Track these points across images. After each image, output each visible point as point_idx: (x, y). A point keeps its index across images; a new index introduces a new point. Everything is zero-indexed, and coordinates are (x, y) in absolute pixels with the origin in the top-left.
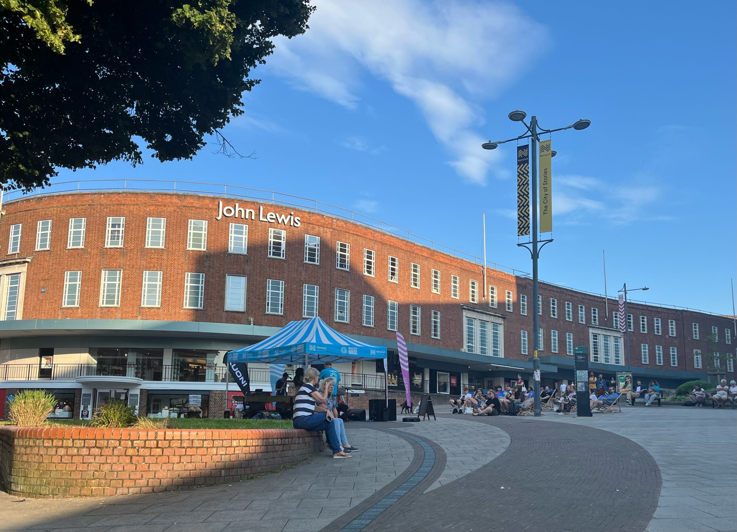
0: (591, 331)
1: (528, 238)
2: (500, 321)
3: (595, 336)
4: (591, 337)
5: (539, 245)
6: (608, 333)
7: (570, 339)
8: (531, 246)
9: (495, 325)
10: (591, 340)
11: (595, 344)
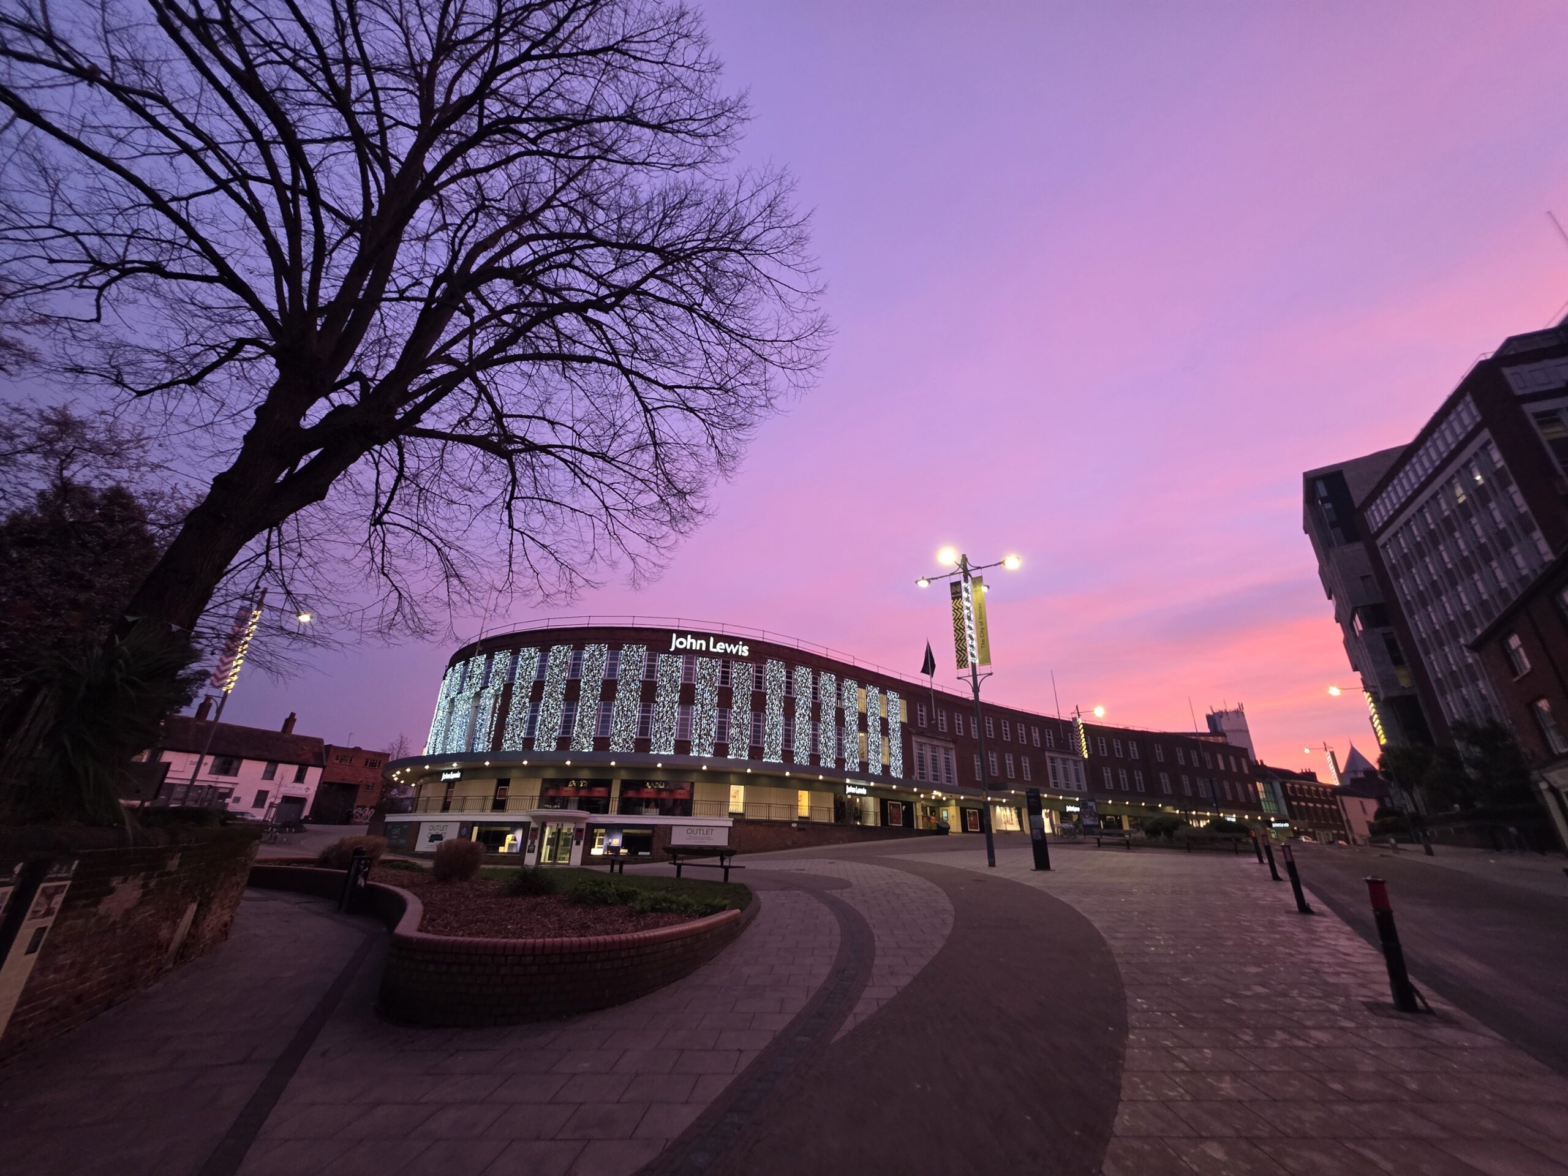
0: (1047, 754)
1: (967, 671)
2: (951, 745)
3: (1052, 759)
4: (1048, 760)
5: (979, 679)
6: (1066, 757)
7: (1026, 763)
8: (971, 679)
9: (947, 750)
10: (1049, 764)
11: (1054, 768)
